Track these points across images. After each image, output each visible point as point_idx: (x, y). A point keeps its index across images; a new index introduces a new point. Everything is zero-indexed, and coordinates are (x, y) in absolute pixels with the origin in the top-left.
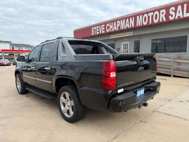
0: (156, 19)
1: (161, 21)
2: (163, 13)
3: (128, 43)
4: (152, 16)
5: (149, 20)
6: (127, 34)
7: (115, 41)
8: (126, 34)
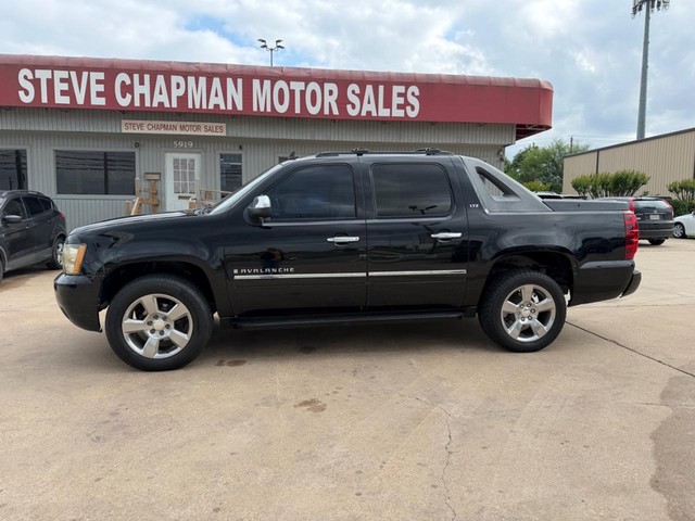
0: (314, 103)
1: (326, 112)
2: (331, 93)
3: (196, 157)
4: (303, 93)
5: (294, 103)
6: (203, 129)
7: (137, 145)
8: (198, 128)
